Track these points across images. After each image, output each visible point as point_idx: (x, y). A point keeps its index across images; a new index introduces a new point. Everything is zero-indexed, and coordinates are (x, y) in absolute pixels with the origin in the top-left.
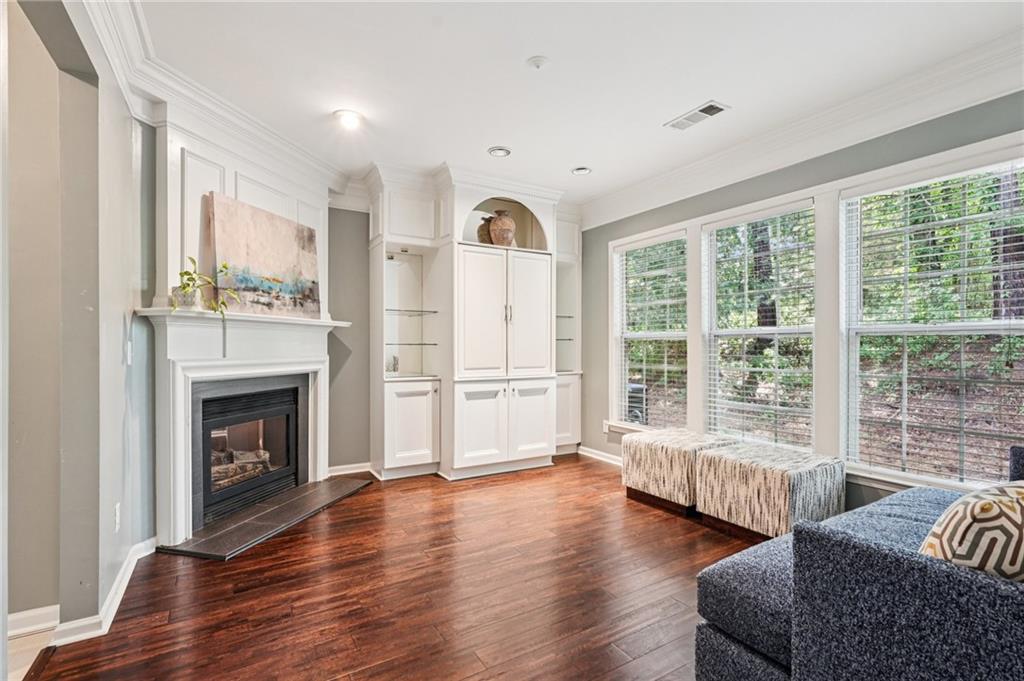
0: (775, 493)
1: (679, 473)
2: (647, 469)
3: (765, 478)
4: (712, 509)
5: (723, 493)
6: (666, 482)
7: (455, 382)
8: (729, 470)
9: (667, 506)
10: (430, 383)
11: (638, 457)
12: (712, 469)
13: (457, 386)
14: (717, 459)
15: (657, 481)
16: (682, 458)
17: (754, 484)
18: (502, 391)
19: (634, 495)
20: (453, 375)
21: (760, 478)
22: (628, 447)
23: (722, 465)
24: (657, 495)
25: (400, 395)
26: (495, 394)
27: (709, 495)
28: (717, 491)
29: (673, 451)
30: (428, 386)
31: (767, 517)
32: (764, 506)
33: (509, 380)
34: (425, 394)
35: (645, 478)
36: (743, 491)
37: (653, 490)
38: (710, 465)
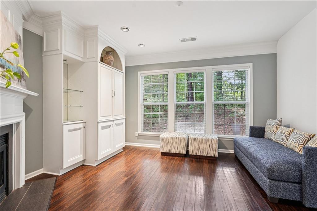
0: (214, 145)
1: (183, 145)
2: (171, 145)
3: (212, 141)
4: (195, 153)
5: (199, 148)
6: (178, 148)
7: (98, 123)
8: (200, 141)
9: (175, 155)
10: (82, 124)
11: (167, 142)
12: (195, 141)
13: (99, 124)
14: (196, 139)
15: (174, 148)
16: (184, 140)
17: (208, 144)
18: (112, 125)
19: (164, 154)
20: (97, 119)
21: (210, 141)
22: (162, 139)
23: (198, 140)
24: (175, 152)
25: (70, 131)
26: (110, 126)
27: (194, 149)
28: (197, 147)
29: (181, 138)
30: (81, 126)
31: (212, 151)
32: (211, 149)
33: (114, 120)
34: (80, 129)
35: (170, 148)
36: (205, 146)
37: (173, 151)
38: (194, 140)
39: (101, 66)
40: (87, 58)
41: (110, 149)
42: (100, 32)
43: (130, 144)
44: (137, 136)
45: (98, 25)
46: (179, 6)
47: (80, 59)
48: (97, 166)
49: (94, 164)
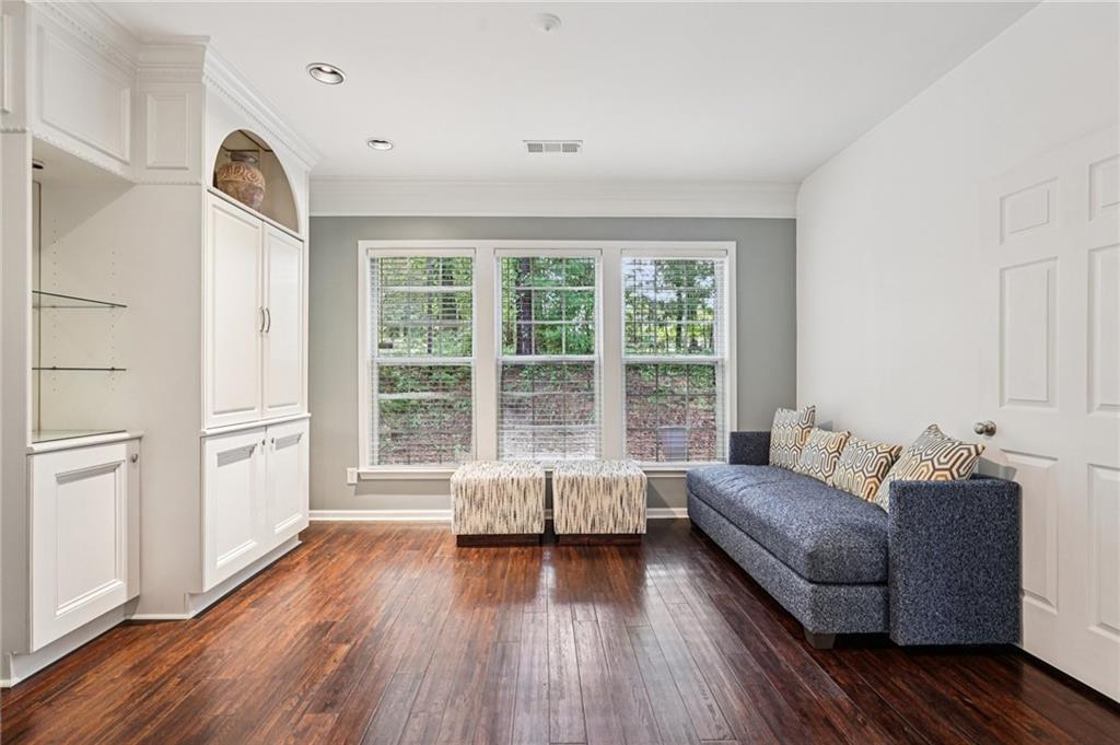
0: (635, 495)
1: (535, 502)
2: (492, 505)
3: (627, 485)
4: (575, 527)
5: (587, 508)
6: (518, 516)
7: (203, 437)
8: (592, 486)
9: (506, 541)
10: (123, 446)
11: (479, 496)
12: (575, 488)
13: (209, 443)
14: (579, 479)
15: (505, 517)
16: (537, 487)
17: (616, 493)
18: (260, 445)
19: (465, 541)
20: (199, 424)
21: (622, 486)
22: (460, 489)
23: (586, 483)
24: (505, 532)
25: (63, 479)
26: (252, 450)
27: (571, 514)
28: (580, 508)
29: (526, 481)
30: (119, 453)
31: (629, 517)
32: (626, 511)
33: (266, 426)
34: (113, 468)
35: (489, 518)
36: (606, 502)
37: (500, 528)
38: (573, 485)
39: (214, 206)
40: (149, 168)
41: (254, 543)
42: (213, 66)
43: (328, 515)
44: (355, 481)
45: (208, 38)
46: (548, 29)
47: (115, 167)
48: (197, 617)
49: (186, 610)
